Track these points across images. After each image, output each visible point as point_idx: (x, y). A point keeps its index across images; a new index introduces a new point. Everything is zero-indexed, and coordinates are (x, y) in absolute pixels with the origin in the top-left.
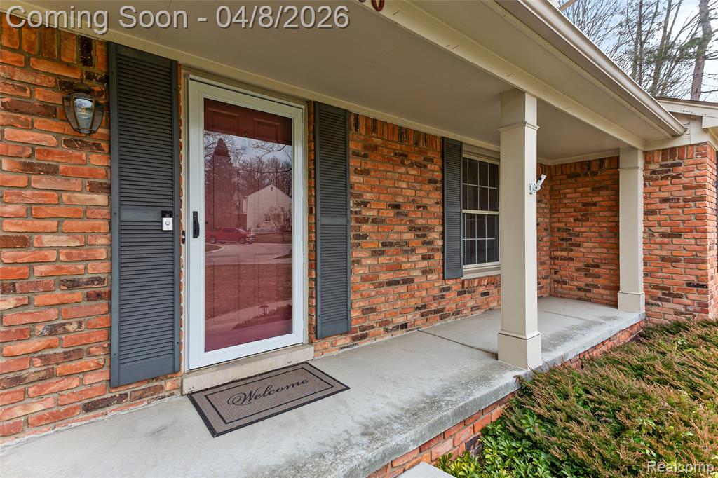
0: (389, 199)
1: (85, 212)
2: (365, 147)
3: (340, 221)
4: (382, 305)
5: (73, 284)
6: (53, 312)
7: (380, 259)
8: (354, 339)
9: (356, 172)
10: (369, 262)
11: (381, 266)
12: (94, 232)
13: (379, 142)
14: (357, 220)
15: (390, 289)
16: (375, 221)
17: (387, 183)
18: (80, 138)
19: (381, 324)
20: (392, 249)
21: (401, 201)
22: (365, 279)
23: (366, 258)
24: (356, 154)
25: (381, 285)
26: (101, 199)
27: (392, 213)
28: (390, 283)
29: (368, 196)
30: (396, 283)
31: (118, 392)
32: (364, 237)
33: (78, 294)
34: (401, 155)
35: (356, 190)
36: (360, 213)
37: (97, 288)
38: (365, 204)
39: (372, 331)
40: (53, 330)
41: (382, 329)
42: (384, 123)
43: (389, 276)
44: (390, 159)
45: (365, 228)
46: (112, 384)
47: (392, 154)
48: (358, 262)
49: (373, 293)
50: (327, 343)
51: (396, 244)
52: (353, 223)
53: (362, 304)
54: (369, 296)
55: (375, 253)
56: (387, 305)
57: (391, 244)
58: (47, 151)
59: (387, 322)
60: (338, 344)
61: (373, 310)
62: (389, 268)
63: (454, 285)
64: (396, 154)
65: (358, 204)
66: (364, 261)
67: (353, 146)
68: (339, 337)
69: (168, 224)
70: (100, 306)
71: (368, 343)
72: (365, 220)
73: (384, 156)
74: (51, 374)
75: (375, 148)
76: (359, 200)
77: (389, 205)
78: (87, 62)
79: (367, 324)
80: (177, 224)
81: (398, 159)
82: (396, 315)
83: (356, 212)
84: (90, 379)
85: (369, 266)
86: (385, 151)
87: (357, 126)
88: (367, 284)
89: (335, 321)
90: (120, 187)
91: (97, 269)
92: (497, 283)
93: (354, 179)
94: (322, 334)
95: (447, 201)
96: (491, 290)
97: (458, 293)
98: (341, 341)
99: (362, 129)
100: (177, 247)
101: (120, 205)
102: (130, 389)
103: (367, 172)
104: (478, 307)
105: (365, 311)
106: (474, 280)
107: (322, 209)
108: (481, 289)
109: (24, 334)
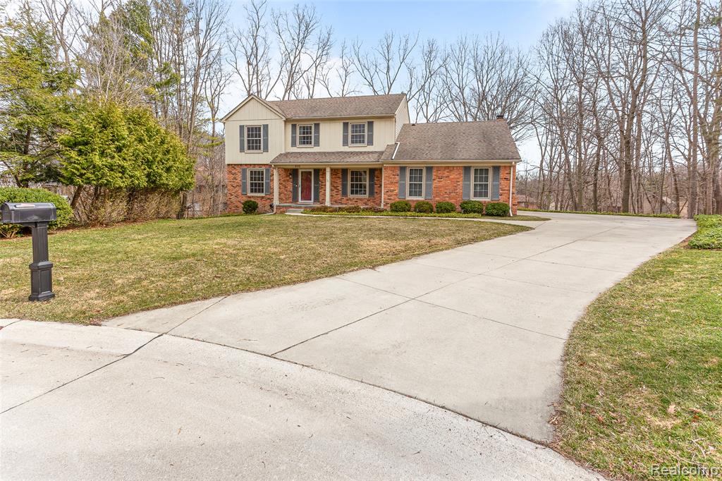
2: (323, 173)
9: (321, 177)
10: (323, 192)
12: (291, 186)
16: (324, 185)
18: (290, 178)
22: (322, 194)
24: (321, 175)
29: (323, 181)
37: (291, 192)
40: (289, 195)
45: (322, 187)
46: (292, 201)
48: (321, 191)
50: (315, 203)
52: (320, 185)
54: (323, 197)
55: (324, 190)
58: (288, 179)
61: (324, 200)
63: (345, 198)
65: (321, 183)
69: (296, 186)
74: (289, 199)
78: (291, 171)
79: (323, 202)
80: (298, 186)
89: (316, 200)
90: (293, 182)
91: (291, 190)
92: (361, 200)
93: (321, 179)
94: (314, 201)
95: (343, 181)
96: (359, 201)
97: (346, 200)
98: (318, 203)
99: (322, 171)
100: (297, 188)
101: (293, 184)
102: (294, 202)
103: (323, 177)
104: (353, 204)
105: (322, 199)
106: (351, 198)
107: (315, 183)
108: (355, 200)
109: (287, 195)
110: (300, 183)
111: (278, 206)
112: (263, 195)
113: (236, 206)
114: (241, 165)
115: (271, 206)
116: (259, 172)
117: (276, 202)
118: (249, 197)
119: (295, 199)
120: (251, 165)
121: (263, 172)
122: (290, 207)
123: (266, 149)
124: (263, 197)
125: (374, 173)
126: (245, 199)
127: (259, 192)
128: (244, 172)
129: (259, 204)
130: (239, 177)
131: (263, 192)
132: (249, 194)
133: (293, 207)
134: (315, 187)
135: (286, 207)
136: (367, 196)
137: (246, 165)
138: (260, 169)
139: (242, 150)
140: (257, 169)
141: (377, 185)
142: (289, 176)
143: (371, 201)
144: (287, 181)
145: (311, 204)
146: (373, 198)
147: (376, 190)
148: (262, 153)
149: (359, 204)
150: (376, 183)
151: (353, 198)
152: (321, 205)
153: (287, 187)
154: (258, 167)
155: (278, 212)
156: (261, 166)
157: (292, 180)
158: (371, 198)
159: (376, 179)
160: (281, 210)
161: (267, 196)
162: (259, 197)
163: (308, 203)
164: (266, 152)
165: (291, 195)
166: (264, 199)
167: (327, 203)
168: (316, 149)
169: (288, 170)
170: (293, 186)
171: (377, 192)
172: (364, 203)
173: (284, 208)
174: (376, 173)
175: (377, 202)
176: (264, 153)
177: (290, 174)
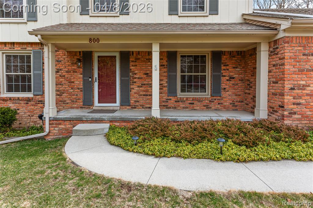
0: (144, 72)
1: (80, 78)
2: (135, 59)
3: (127, 78)
4: (141, 101)
5: (79, 89)
6: (76, 92)
7: (141, 88)
8: (132, 108)
9: (133, 66)
10: (137, 89)
11: (141, 90)
12: (81, 81)
13: (140, 57)
14: (133, 78)
15: (144, 97)
16: (138, 78)
17: (143, 68)
18: (79, 67)
19: (141, 106)
20: (145, 86)
21: (149, 72)
22: (135, 93)
23: (136, 88)
24: (132, 61)
25: (141, 95)
26: (82, 76)
27: (145, 76)
28: (144, 95)
29: (136, 72)
30: (147, 95)
31: (84, 106)
32: (135, 82)
33: (79, 90)
34: (148, 59)
35: (132, 70)
36: (134, 76)
37: (81, 90)
38: (135, 74)
39: (138, 107)
40: (77, 95)
41: (141, 107)
42: (142, 52)
43: (144, 93)
44: (144, 61)
45: (135, 80)
46: (83, 105)
47: (145, 60)
48: (133, 89)
49: (138, 97)
50: (124, 107)
51: (147, 84)
52: (131, 79)
53: (134, 99)
54: (137, 98)
55: (138, 87)
56: (143, 101)
57: (144, 84)
58: (76, 69)
59: (143, 106)
60: (127, 108)
61: (138, 102)
62: (144, 91)
63: (173, 99)
64: (147, 59)
65: (133, 74)
66: (135, 89)
67: (131, 59)
68: (127, 106)
69: (90, 80)
70: (82, 92)
71: (136, 110)
72: (136, 78)
73: (142, 61)
74: (76, 102)
75: (139, 59)
76: (133, 73)
77: (144, 74)
78: (80, 55)
79: (136, 105)
80: (92, 79)
81: (147, 61)
82: (146, 104)
83: (132, 76)
84: (81, 103)
85: (137, 90)
86: (143, 59)
87: (133, 54)
88: (136, 95)
89: (125, 102)
90: (84, 74)
91: (81, 87)
92: (199, 100)
93: (132, 68)
94: (122, 104)
95: (169, 71)
96: (195, 102)
97: (176, 102)
98: (128, 108)
99: (135, 55)
100: (92, 83)
101: (84, 77)
102: (86, 106)
103: (136, 65)
104: (187, 108)
105: (135, 101)
106: (183, 98)
107: (122, 76)
108: (190, 102)
109: (74, 95)
110: (96, 75)
111: (55, 119)
112: (30, 95)
116: (22, 57)
117: (49, 112)
118: (4, 100)
119: (88, 103)
121: (29, 57)
122: (80, 120)
123: (33, 17)
124: (28, 100)
125: (220, 59)
127: (24, 90)
129: (21, 112)
131: (30, 90)
132: (5, 95)
133: (87, 121)
134: (122, 81)
135: (69, 120)
136: (207, 94)
138: (24, 53)
140: (18, 51)
141: (225, 76)
142: (76, 63)
143: (215, 101)
144: (74, 72)
145: (116, 108)
146: (219, 98)
147: (223, 86)
148: (26, 23)
149: (195, 108)
150: (224, 74)
151: (187, 98)
152: (139, 115)
153: (73, 82)
154: (19, 48)
155: (55, 131)
156: (25, 46)
157: (81, 70)
158: (215, 98)
159: (223, 68)
160: (60, 126)
161: (38, 97)
162: (23, 99)
163: (111, 108)
164: (33, 22)
165: (81, 95)
166: (32, 103)
167: (156, 112)
168: (123, 19)
169: (74, 53)
170: (84, 80)
171: (225, 89)
172: (204, 106)
173: (67, 123)
174: (224, 58)
175: (225, 104)
176: (29, 23)
177: (79, 60)
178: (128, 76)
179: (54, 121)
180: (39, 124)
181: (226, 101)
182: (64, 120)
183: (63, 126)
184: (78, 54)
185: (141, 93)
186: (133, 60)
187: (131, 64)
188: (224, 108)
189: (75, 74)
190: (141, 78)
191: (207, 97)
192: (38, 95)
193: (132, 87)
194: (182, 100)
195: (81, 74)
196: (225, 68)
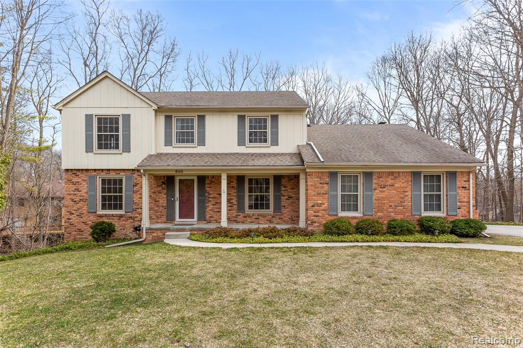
1: (164, 198)
3: (204, 198)
4: (215, 216)
5: (163, 207)
6: (161, 210)
7: (215, 206)
8: (207, 222)
9: (208, 187)
11: (215, 208)
12: (165, 200)
13: (214, 180)
16: (213, 198)
17: (216, 189)
18: (163, 189)
19: (215, 220)
20: (218, 204)
22: (210, 210)
24: (208, 184)
25: (215, 212)
26: (165, 196)
27: (218, 196)
28: (217, 212)
29: (211, 192)
32: (210, 201)
35: (208, 191)
37: (165, 207)
38: (210, 194)
39: (212, 221)
40: (161, 212)
41: (215, 222)
43: (218, 210)
44: (218, 183)
45: (210, 199)
46: (167, 220)
48: (208, 206)
49: (213, 213)
50: (200, 222)
52: (207, 198)
53: (209, 215)
54: (211, 214)
55: (213, 205)
57: (216, 203)
58: (160, 191)
59: (217, 220)
61: (212, 217)
62: (218, 208)
63: (242, 215)
65: (208, 194)
66: (210, 206)
67: (207, 182)
69: (173, 199)
70: (165, 210)
71: (210, 223)
72: (210, 198)
73: (215, 183)
74: (161, 217)
75: (213, 182)
77: (217, 194)
80: (174, 199)
82: (219, 219)
83: (208, 196)
84: (164, 219)
85: (212, 208)
87: (208, 178)
88: (211, 212)
89: (202, 218)
90: (167, 194)
91: (165, 205)
92: (264, 216)
93: (207, 189)
94: (198, 220)
95: (238, 192)
96: (260, 218)
97: (244, 217)
98: (204, 222)
99: (210, 178)
100: (174, 202)
101: (167, 196)
102: (169, 222)
103: (211, 187)
104: (253, 222)
105: (210, 217)
106: (250, 214)
107: (199, 196)
108: (255, 217)
109: (158, 212)
110: (177, 195)
111: (150, 229)
112: (122, 212)
113: (80, 230)
114: (87, 170)
115: (138, 229)
116: (115, 181)
117: (146, 224)
118: (101, 216)
119: (170, 219)
120: (102, 170)
121: (121, 180)
122: (169, 230)
123: (127, 149)
124: (121, 216)
125: (280, 182)
126: (92, 219)
127: (115, 208)
128: (92, 180)
129: (117, 225)
130: (84, 187)
131: (121, 208)
132: (100, 212)
133: (173, 230)
134: (199, 201)
135: (161, 229)
136: (271, 210)
137: (95, 170)
138: (117, 177)
139: (89, 149)
140: (112, 176)
141: (284, 196)
142: (161, 186)
143: (277, 217)
144: (159, 193)
145: (194, 223)
146: (280, 214)
147: (283, 204)
148: (121, 154)
149: (260, 222)
150: (284, 194)
151: (253, 214)
152: (212, 226)
153: (158, 201)
154: (114, 174)
155: (149, 238)
156: (119, 172)
157: (165, 191)
158: (276, 214)
159: (283, 189)
160: (153, 234)
161: (128, 214)
162: (116, 216)
163: (190, 223)
164: (127, 153)
165: (164, 212)
166: (124, 218)
167: (224, 223)
168: (200, 150)
169: (159, 177)
170: (167, 200)
171: (284, 206)
172: (268, 221)
173: (159, 232)
174: (283, 181)
175: (285, 219)
176: (123, 153)
177: (163, 183)
178: (204, 196)
179: (150, 230)
180: (129, 236)
181: (285, 217)
182: (157, 230)
183: (156, 234)
184: (163, 178)
185: (215, 210)
186: (209, 182)
187: (207, 186)
188: (284, 222)
189: (160, 194)
190: (215, 198)
191: (270, 213)
192: (129, 212)
193: (207, 205)
194: (249, 216)
195: (165, 194)
196: (284, 189)
